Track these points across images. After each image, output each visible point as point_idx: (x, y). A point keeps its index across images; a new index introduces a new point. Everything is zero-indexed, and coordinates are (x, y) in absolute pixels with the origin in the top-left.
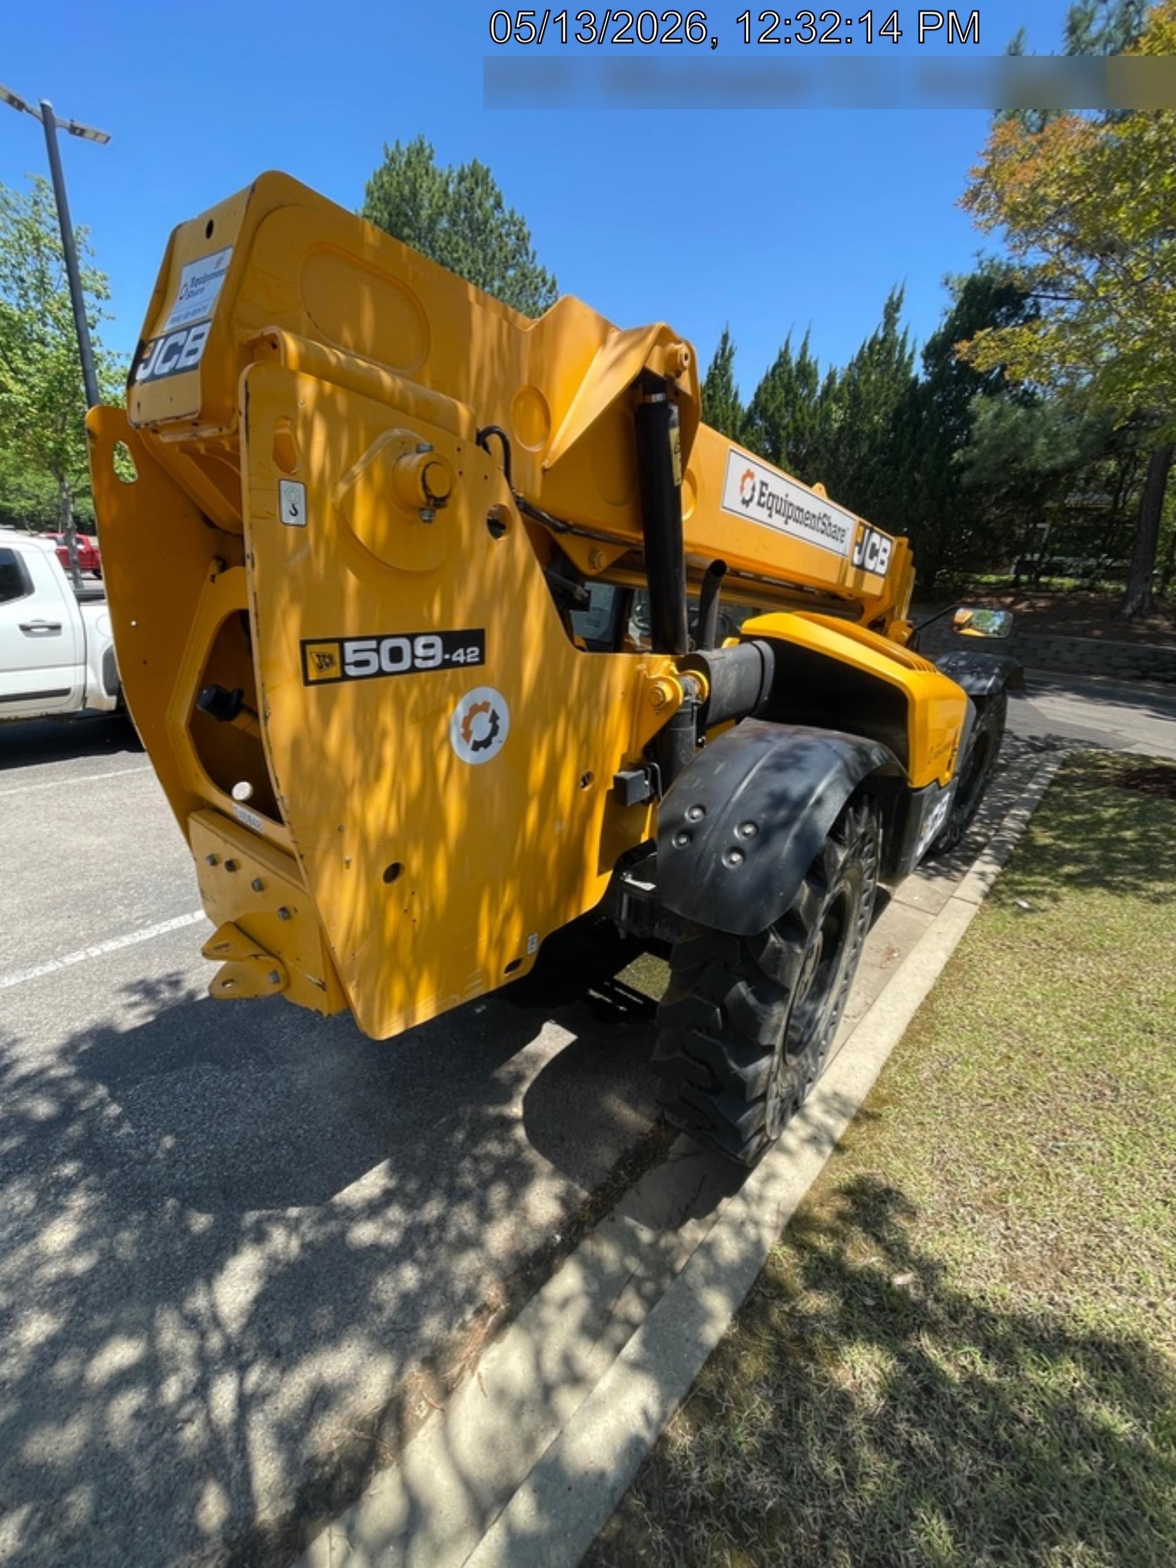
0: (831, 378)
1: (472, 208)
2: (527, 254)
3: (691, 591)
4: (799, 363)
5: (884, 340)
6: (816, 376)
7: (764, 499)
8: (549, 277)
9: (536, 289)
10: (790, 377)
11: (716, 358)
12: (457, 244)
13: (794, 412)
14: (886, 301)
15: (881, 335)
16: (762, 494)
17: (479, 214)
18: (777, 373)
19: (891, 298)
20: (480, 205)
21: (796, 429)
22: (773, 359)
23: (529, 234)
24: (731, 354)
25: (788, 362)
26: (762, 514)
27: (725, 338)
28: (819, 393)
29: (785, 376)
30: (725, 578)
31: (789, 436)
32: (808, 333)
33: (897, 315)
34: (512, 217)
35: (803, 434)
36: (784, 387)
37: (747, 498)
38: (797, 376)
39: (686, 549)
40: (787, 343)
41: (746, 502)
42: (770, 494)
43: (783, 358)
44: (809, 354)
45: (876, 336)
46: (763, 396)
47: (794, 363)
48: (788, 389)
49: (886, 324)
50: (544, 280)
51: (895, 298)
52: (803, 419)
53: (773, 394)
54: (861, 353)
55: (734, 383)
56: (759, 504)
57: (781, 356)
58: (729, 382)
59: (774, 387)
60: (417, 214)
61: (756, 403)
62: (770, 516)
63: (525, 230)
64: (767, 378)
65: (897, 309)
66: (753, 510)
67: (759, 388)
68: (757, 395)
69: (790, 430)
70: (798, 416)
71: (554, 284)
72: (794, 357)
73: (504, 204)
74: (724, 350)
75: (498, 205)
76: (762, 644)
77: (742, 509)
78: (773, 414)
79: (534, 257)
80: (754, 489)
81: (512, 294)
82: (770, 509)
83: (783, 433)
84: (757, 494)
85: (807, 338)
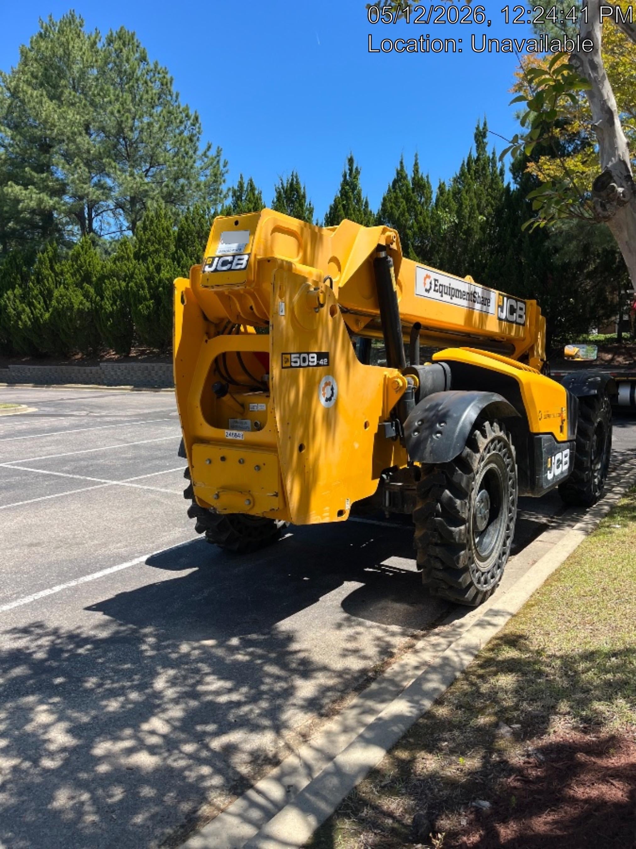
0: (441, 188)
1: (121, 61)
2: (171, 96)
3: (405, 339)
4: (414, 179)
5: (478, 159)
6: (430, 187)
7: (437, 288)
8: (192, 113)
9: (181, 122)
10: (407, 189)
11: (345, 176)
12: (108, 90)
13: (416, 216)
14: (475, 131)
15: (475, 155)
16: (436, 285)
17: (127, 67)
18: (397, 186)
19: (477, 128)
20: (128, 60)
21: (420, 228)
22: (394, 176)
23: (172, 79)
24: (358, 172)
25: (405, 178)
26: (438, 295)
27: (351, 161)
28: (434, 200)
29: (404, 188)
30: (421, 331)
31: (414, 233)
32: (416, 155)
33: (485, 140)
34: (156, 67)
35: (426, 232)
36: (403, 197)
37: (428, 288)
38: (413, 189)
39: (401, 317)
40: (401, 163)
41: (427, 291)
42: (440, 285)
43: (400, 176)
44: (420, 171)
45: (470, 157)
46: (389, 205)
47: (409, 178)
48: (408, 199)
49: (478, 147)
50: (187, 116)
51: (481, 128)
52: (424, 221)
53: (396, 202)
54: (462, 170)
55: (363, 196)
56: (434, 290)
57: (398, 173)
58: (359, 194)
59: (396, 198)
60: (70, 68)
61: (384, 209)
62: (442, 296)
63: (168, 77)
64: (389, 190)
65: (484, 136)
66: (432, 294)
67: (384, 199)
68: (384, 205)
69: (416, 229)
70: (420, 218)
71: (197, 119)
72: (409, 173)
73: (148, 58)
74: (351, 170)
75: (143, 59)
76: (443, 364)
77: (426, 294)
78: (399, 218)
79: (177, 97)
80: (431, 283)
81: (160, 128)
82: (441, 292)
83: (409, 232)
84: (433, 286)
85: (416, 160)
